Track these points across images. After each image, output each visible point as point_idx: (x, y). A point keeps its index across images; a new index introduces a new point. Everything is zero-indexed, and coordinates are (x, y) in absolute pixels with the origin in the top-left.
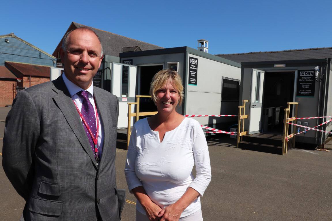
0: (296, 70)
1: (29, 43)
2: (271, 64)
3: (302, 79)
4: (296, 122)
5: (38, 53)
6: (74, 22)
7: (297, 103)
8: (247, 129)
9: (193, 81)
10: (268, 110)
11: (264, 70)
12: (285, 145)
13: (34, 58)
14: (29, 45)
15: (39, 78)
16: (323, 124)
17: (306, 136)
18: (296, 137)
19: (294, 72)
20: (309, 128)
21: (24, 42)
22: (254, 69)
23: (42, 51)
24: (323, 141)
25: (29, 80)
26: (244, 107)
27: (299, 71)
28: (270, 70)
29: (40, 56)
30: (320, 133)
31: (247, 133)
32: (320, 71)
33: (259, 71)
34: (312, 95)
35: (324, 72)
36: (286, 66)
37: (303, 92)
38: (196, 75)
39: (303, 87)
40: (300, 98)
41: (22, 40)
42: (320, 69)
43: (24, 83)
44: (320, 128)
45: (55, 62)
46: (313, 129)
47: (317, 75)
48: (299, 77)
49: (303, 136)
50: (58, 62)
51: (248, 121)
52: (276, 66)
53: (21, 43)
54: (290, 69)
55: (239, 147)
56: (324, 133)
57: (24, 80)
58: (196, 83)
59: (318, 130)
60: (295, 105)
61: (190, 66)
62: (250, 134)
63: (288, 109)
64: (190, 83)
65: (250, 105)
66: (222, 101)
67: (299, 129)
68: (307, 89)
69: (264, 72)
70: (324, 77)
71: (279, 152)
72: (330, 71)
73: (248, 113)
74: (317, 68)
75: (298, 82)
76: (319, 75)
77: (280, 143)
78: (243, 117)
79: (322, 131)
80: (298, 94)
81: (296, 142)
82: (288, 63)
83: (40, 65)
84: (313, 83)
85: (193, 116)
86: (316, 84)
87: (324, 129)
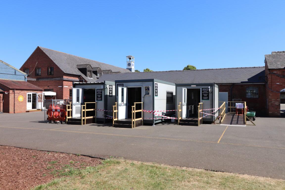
0: (201, 88)
1: (7, 64)
2: (190, 85)
3: (203, 92)
4: (202, 111)
5: (14, 71)
6: (39, 46)
7: (202, 103)
8: (181, 116)
9: (156, 94)
10: (189, 107)
11: (187, 88)
12: (199, 122)
13: (11, 75)
14: (7, 65)
15: (20, 91)
16: (214, 112)
17: (207, 118)
18: (203, 119)
19: (200, 89)
20: (208, 114)
21: (4, 63)
22: (183, 88)
23: (17, 69)
24: (214, 120)
25: (13, 93)
26: (180, 106)
27: (202, 88)
28: (189, 88)
29: (15, 73)
30: (212, 116)
31: (182, 118)
32: (211, 89)
33: (185, 88)
34: (208, 99)
35: (212, 89)
36: (196, 86)
37: (204, 98)
38: (157, 91)
39: (204, 96)
40: (203, 101)
41: (3, 62)
42: (211, 88)
43: (10, 95)
44: (212, 114)
45: (26, 77)
46: (210, 114)
47: (210, 90)
48: (202, 91)
49: (205, 118)
50: (28, 76)
51: (181, 112)
52: (192, 86)
53: (2, 63)
54: (198, 87)
55: (179, 125)
56: (214, 116)
57: (10, 92)
58: (157, 96)
59: (212, 115)
60: (201, 104)
61: (155, 88)
62: (183, 118)
63: (199, 106)
64: (156, 96)
65: (182, 105)
66: (167, 103)
67: (204, 115)
68: (206, 97)
69: (187, 89)
70: (213, 91)
71: (197, 125)
72: (215, 87)
73: (182, 109)
74: (209, 87)
75: (202, 93)
76: (211, 90)
77: (197, 121)
78: (180, 110)
79: (214, 115)
80: (203, 99)
81: (203, 121)
82: (197, 85)
83: (15, 80)
84: (208, 94)
85: (158, 111)
86: (210, 94)
87: (214, 114)
